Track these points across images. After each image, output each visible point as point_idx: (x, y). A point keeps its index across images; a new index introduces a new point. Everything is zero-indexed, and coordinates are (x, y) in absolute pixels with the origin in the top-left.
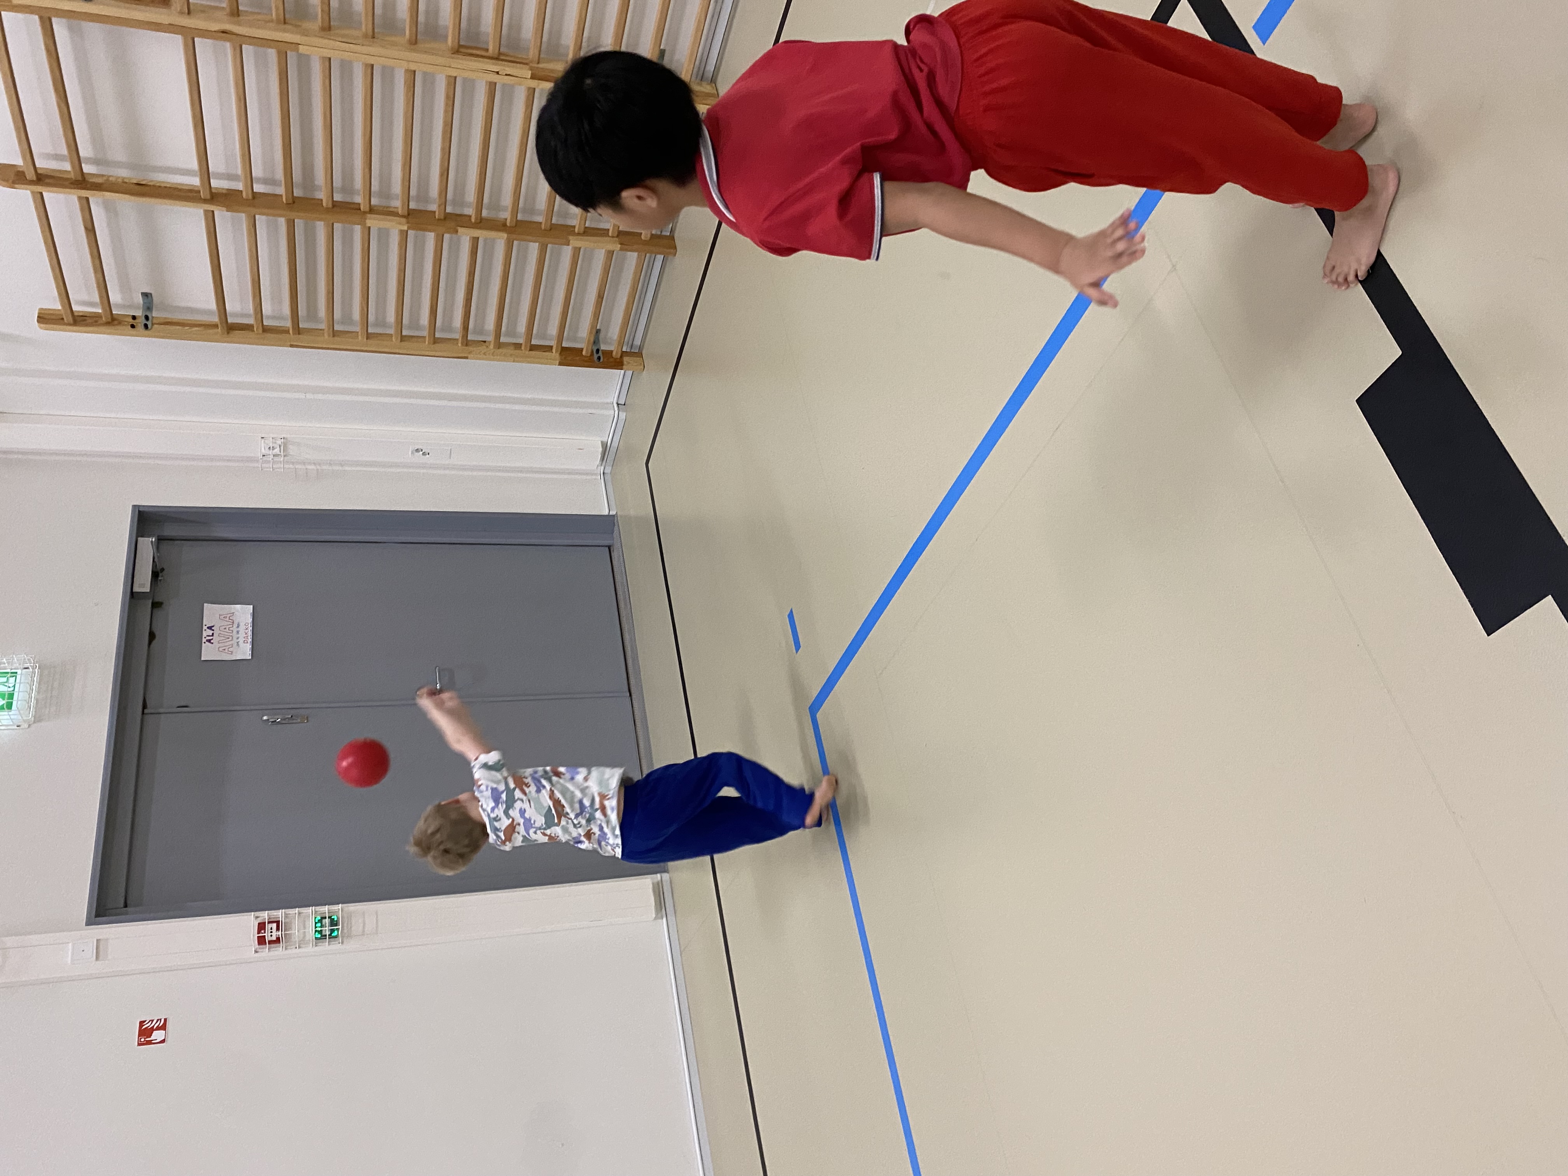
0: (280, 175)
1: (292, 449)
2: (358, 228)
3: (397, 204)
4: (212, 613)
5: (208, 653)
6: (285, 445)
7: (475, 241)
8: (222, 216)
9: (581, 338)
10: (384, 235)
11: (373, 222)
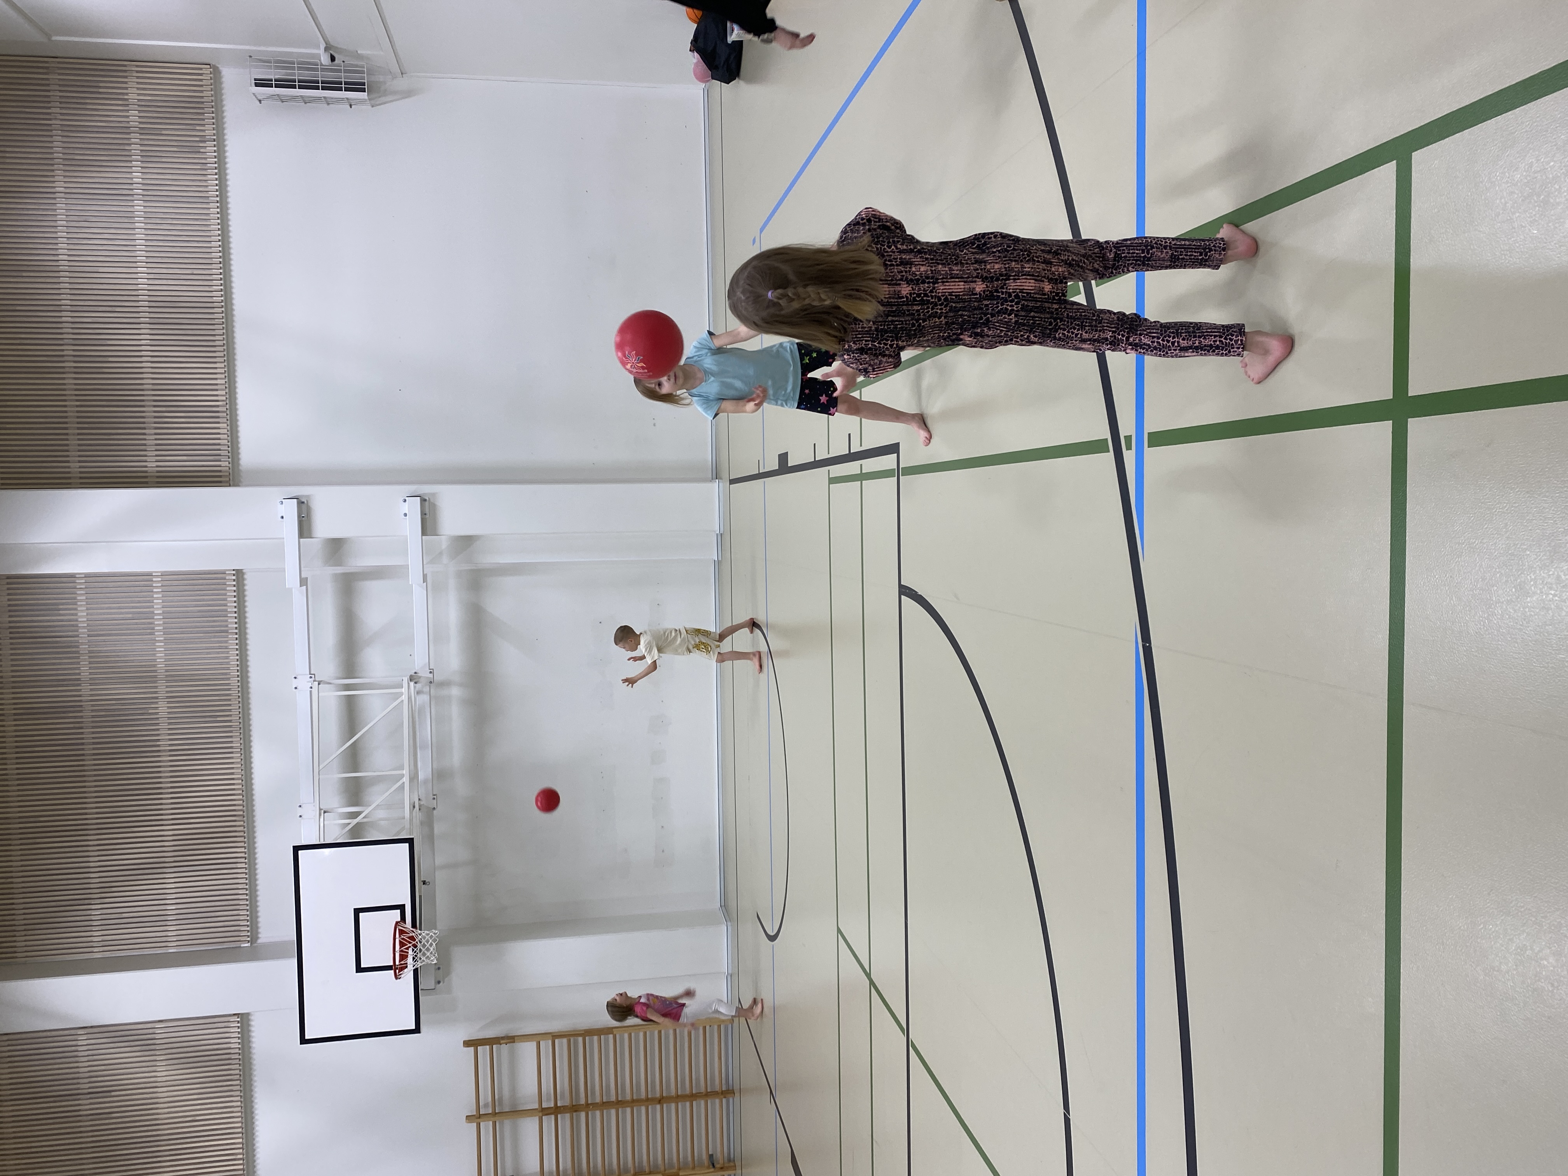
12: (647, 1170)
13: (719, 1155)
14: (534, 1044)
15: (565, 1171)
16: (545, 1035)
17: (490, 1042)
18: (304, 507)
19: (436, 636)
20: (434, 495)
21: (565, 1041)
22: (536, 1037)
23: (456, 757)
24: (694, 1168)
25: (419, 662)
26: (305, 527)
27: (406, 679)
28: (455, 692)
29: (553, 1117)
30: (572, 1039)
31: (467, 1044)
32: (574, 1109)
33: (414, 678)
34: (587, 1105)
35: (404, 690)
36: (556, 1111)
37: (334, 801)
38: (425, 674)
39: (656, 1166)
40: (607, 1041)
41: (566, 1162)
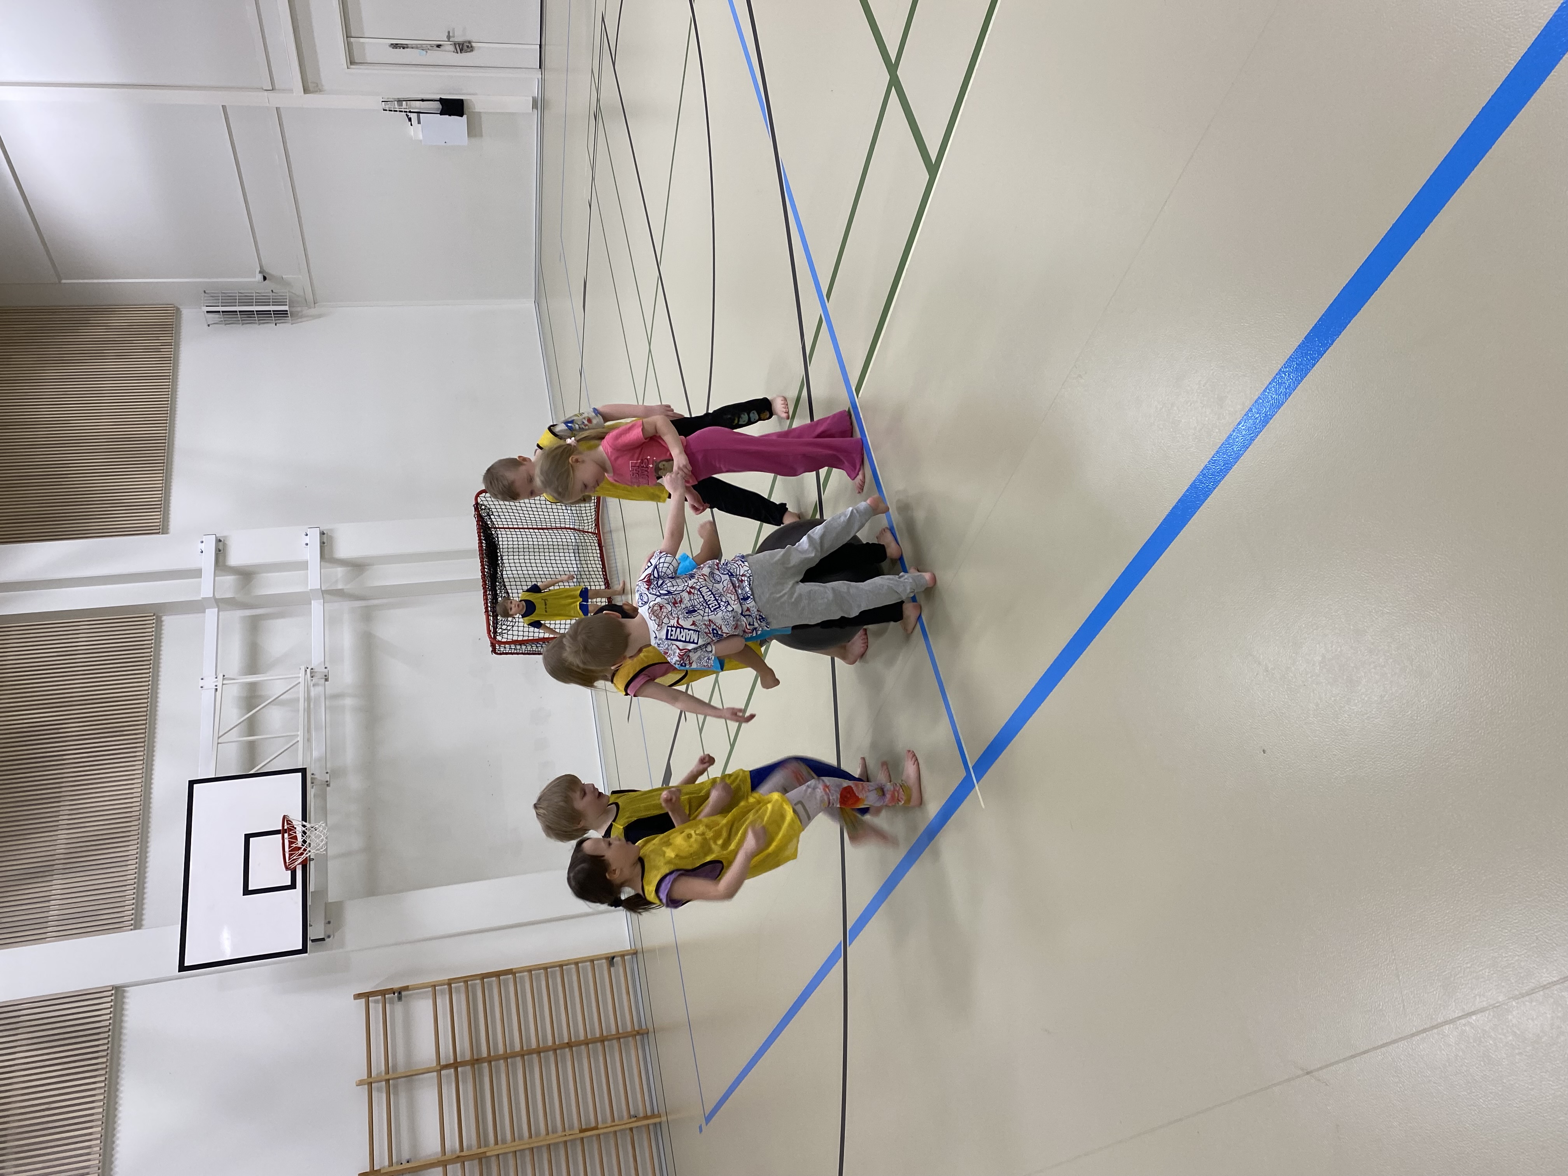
15: (469, 1143)
16: (438, 983)
17: (383, 994)
18: (221, 543)
20: (332, 529)
21: (462, 983)
22: (432, 986)
25: (315, 659)
26: (220, 559)
29: (452, 1072)
30: (470, 983)
31: (358, 996)
32: (475, 1061)
34: (490, 1059)
35: (301, 675)
36: (456, 1066)
38: (320, 669)
40: (507, 984)
41: (470, 1138)
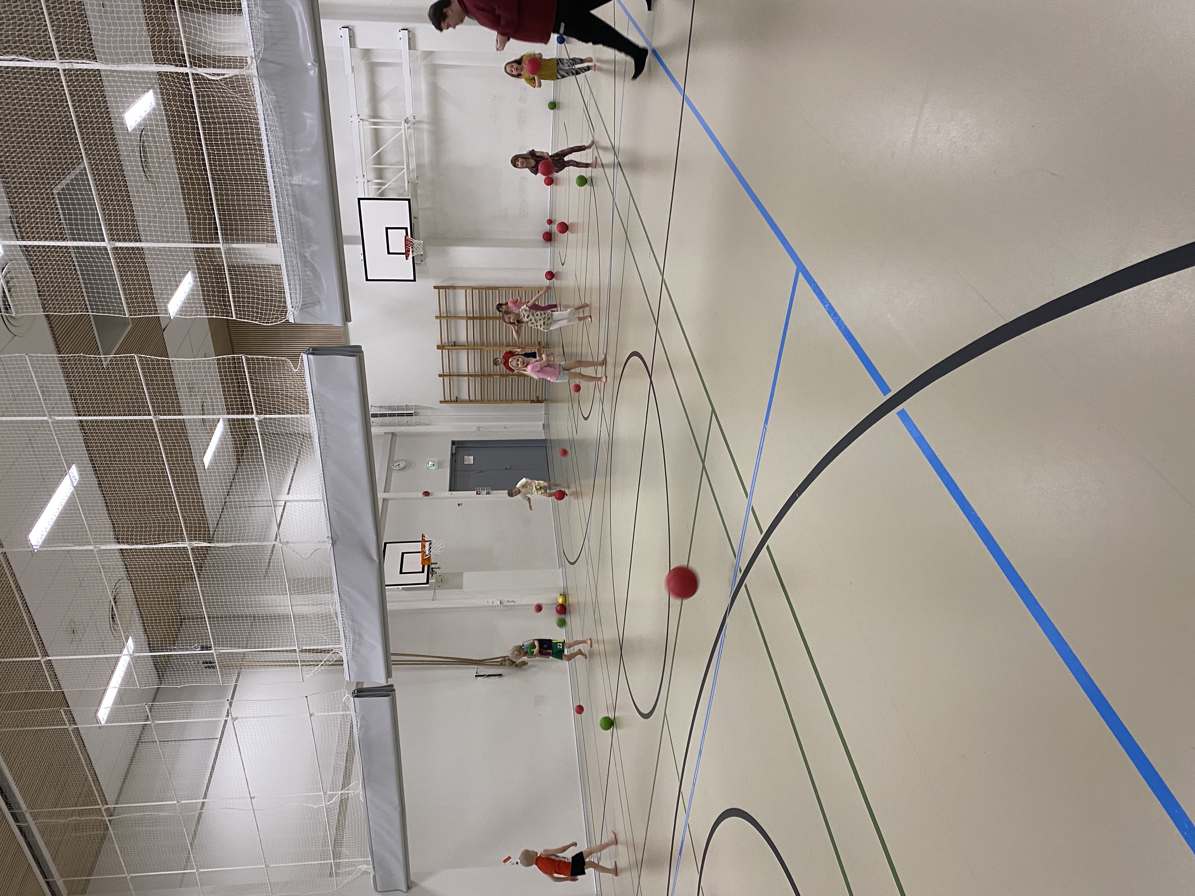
0: (480, 371)
1: (480, 429)
2: (492, 378)
3: (499, 374)
4: (466, 457)
5: (465, 463)
6: (479, 428)
7: (512, 378)
8: (470, 378)
9: (535, 399)
10: (496, 378)
11: (495, 377)
12: (512, 344)
13: (543, 341)
14: (464, 291)
15: (477, 341)
16: (468, 287)
17: (445, 288)
18: (351, 32)
19: (416, 98)
20: (414, 28)
21: (477, 291)
22: (466, 288)
23: (426, 159)
24: (531, 346)
25: (409, 114)
26: (352, 43)
27: (403, 122)
28: (425, 126)
29: (472, 321)
30: (481, 290)
31: (435, 287)
32: (481, 318)
33: (407, 121)
34: (487, 317)
35: (402, 127)
36: (473, 318)
37: (371, 175)
38: (411, 119)
39: (516, 344)
40: (495, 293)
41: (477, 339)
